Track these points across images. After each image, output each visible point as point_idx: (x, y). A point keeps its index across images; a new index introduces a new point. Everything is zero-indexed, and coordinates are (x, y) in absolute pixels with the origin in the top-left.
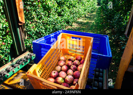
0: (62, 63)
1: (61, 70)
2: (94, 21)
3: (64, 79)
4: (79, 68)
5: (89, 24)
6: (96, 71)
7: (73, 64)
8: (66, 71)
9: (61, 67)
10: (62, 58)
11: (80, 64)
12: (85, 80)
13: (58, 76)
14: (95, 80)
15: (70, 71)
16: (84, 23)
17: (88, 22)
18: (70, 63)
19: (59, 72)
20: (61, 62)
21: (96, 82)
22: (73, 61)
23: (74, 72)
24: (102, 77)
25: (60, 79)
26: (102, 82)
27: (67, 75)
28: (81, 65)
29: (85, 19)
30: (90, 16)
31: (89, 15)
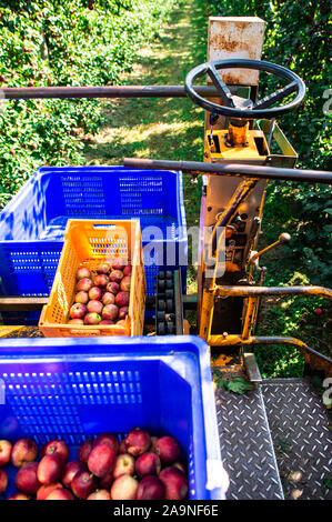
0: (86, 285)
1: (89, 299)
2: (188, 54)
3: (100, 314)
4: (124, 284)
5: (175, 64)
6: (160, 278)
7: (110, 281)
8: (100, 299)
9: (87, 292)
10: (83, 273)
11: (125, 276)
12: (140, 302)
13: (87, 312)
14: (159, 298)
15: (108, 297)
16: (159, 60)
17: (169, 57)
18: (103, 279)
19: (86, 304)
20: (83, 282)
21: (161, 301)
22: (108, 274)
23: (115, 295)
24: (173, 287)
25: (93, 317)
26: (173, 298)
27: (104, 305)
28: (127, 278)
29: (160, 48)
30: (170, 36)
31: (167, 31)
